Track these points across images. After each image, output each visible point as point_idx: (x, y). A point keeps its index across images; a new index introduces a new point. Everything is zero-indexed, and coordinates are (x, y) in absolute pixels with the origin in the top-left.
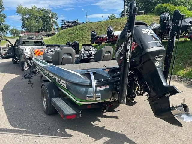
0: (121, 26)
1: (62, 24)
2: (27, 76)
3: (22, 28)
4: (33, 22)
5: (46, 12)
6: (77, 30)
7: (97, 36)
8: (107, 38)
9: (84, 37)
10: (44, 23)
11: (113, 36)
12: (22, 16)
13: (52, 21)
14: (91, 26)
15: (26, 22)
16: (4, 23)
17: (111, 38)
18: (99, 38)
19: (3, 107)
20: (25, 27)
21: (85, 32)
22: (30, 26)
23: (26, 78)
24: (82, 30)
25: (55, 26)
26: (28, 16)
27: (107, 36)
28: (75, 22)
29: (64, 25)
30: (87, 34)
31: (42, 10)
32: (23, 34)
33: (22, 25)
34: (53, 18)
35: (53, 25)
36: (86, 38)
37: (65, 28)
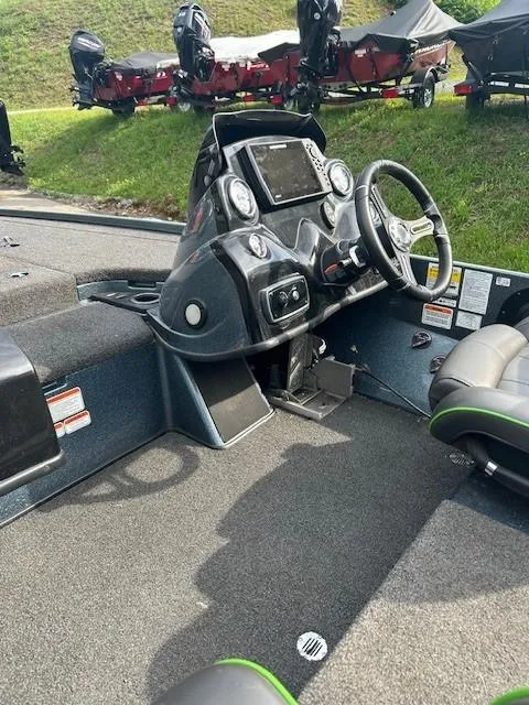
7: (108, 61)
9: (17, 73)
11: (210, 65)
14: (46, 13)
17: (198, 75)
18: (119, 77)
21: (20, 46)
27: (176, 61)
30: (31, 55)
36: (28, 77)
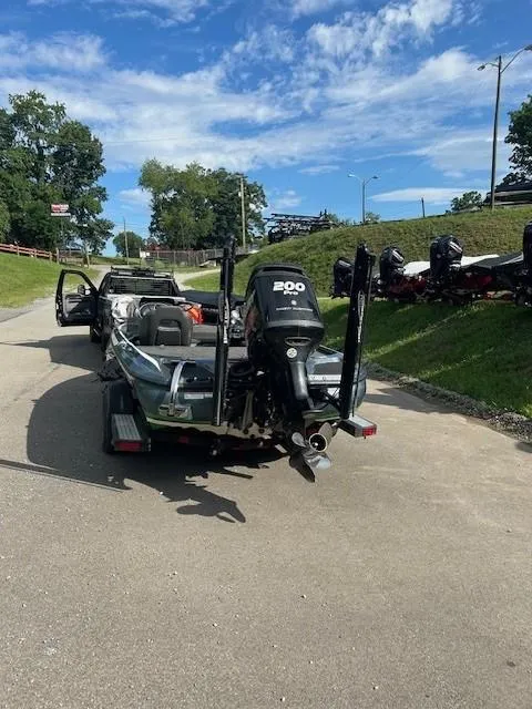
0: (470, 239)
1: (273, 224)
2: (109, 374)
3: (152, 230)
4: (187, 216)
5: (232, 181)
6: (315, 248)
8: (379, 282)
10: (218, 220)
11: (402, 278)
12: (155, 194)
13: (247, 211)
15: (165, 214)
16: (99, 217)
17: (392, 282)
19: (26, 430)
20: (158, 228)
22: (175, 226)
23: (104, 379)
24: (330, 248)
25: (255, 229)
26: (171, 194)
27: (379, 275)
28: (317, 220)
29: (277, 230)
31: (220, 175)
32: (148, 254)
33: (152, 224)
34: (251, 201)
35: (247, 226)
37: (280, 240)
